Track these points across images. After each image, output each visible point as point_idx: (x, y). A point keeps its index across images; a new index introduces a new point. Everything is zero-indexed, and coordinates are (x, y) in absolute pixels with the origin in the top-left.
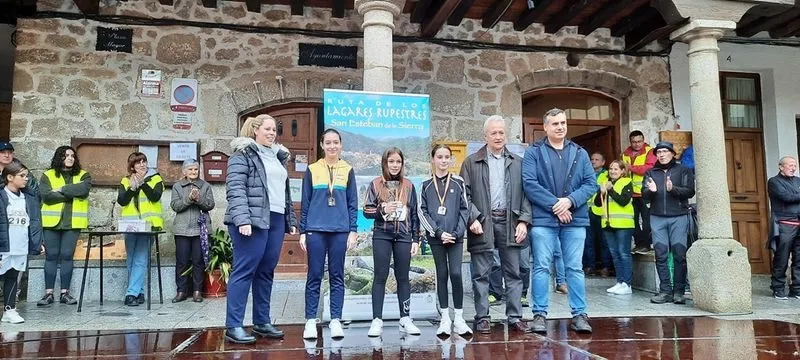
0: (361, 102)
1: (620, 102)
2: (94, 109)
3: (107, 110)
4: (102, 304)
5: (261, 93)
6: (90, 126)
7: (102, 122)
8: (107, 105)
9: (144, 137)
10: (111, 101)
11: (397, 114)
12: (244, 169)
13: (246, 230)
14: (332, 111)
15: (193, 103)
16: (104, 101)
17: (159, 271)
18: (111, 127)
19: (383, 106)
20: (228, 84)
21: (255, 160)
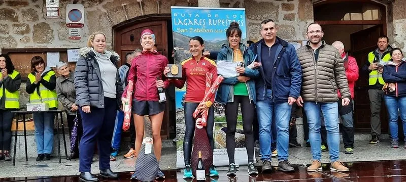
0: (197, 15)
1: (386, 6)
2: (16, 28)
3: (24, 28)
4: (27, 160)
5: (127, 12)
6: (14, 40)
7: (21, 37)
8: (23, 25)
9: (49, 46)
10: (26, 22)
11: (223, 23)
12: (84, 68)
13: (87, 109)
14: (177, 22)
15: (81, 21)
16: (22, 22)
17: (64, 137)
18: (28, 40)
19: (213, 18)
20: (105, 7)
21: (92, 62)
